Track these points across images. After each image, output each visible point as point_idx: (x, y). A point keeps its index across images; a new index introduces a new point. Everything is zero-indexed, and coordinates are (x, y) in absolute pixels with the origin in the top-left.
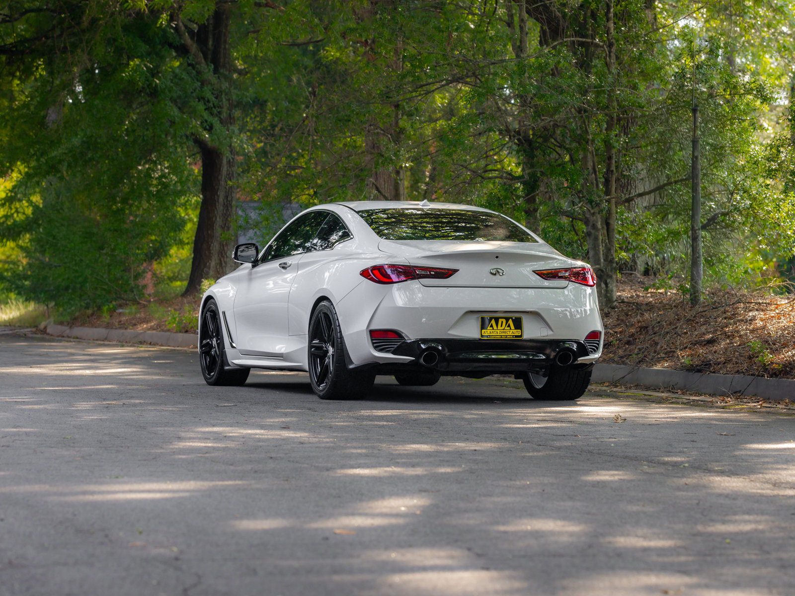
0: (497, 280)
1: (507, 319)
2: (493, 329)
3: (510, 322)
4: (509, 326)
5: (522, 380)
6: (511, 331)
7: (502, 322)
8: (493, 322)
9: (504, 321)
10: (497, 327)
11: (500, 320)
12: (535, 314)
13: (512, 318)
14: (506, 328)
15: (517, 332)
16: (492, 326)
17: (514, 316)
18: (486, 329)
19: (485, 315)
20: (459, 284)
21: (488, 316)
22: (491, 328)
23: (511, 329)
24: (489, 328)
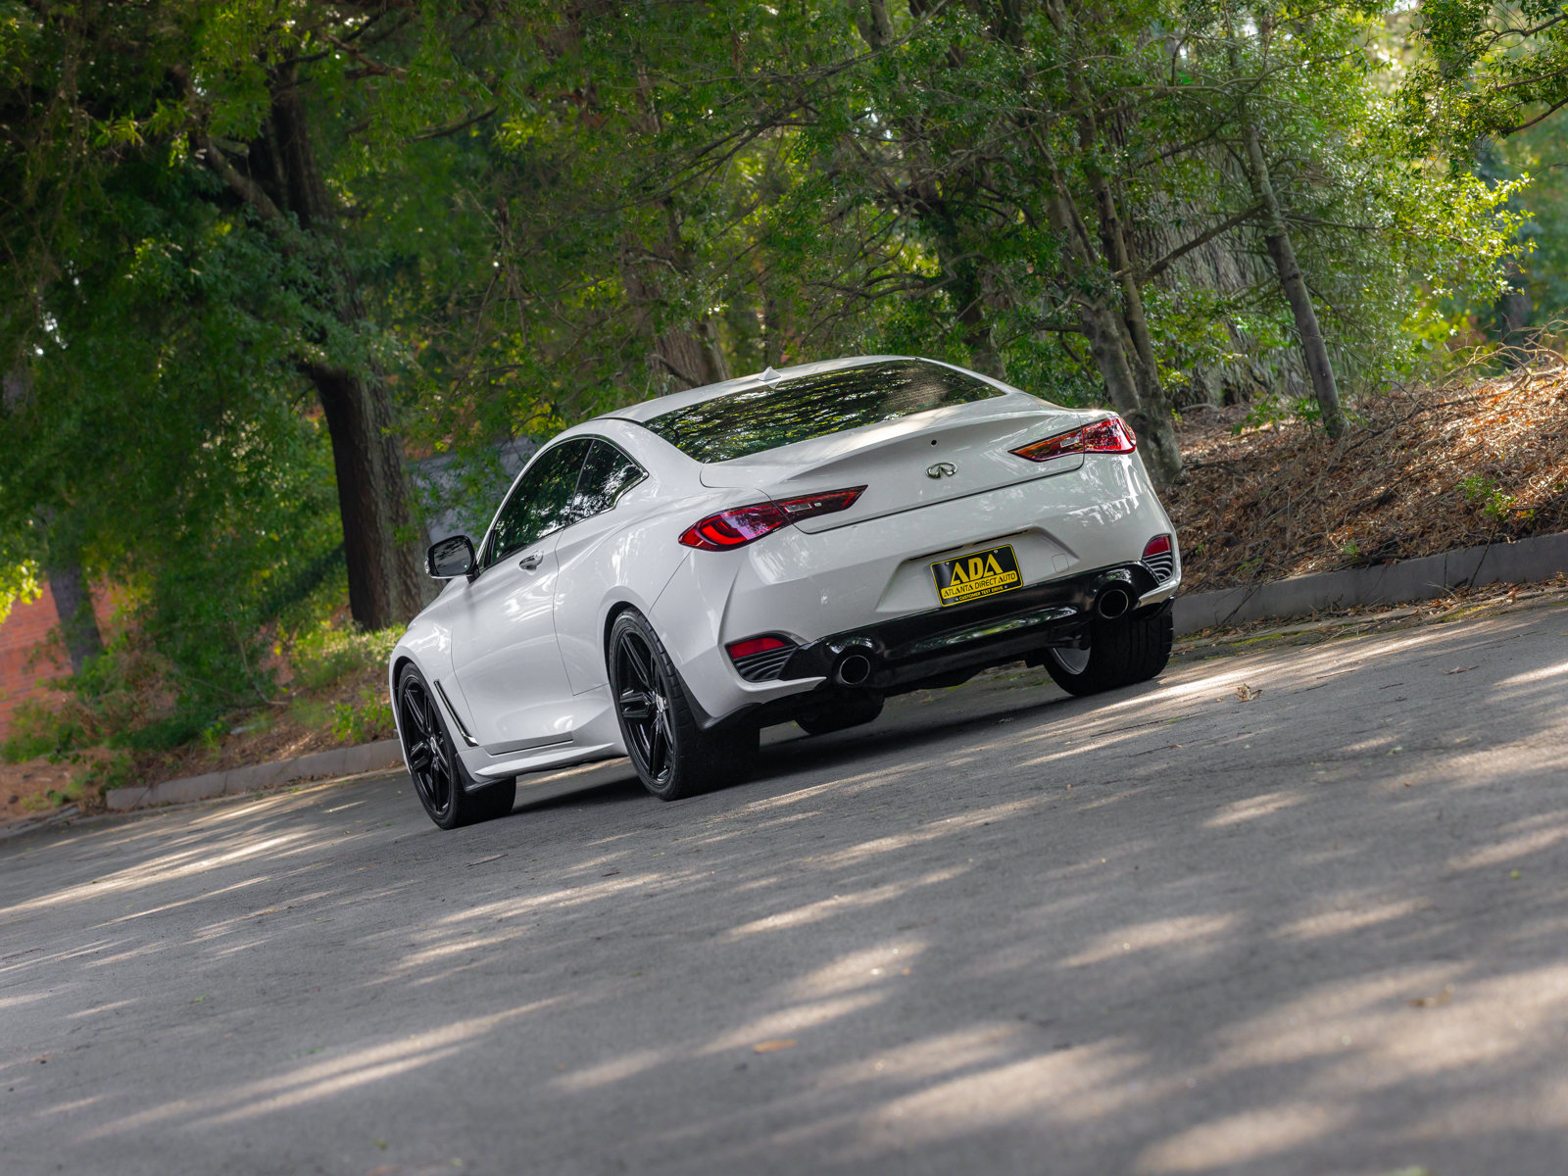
0: (945, 487)
1: (984, 557)
2: (962, 582)
3: (991, 560)
4: (991, 569)
5: (1042, 666)
6: (998, 577)
7: (976, 564)
8: (958, 568)
10: (969, 577)
11: (971, 562)
12: (1036, 534)
13: (992, 552)
14: (986, 574)
15: (1010, 577)
16: (957, 577)
17: (995, 547)
18: (948, 585)
19: (940, 560)
20: (874, 512)
21: (946, 559)
22: (958, 582)
23: (995, 574)
24: (953, 583)
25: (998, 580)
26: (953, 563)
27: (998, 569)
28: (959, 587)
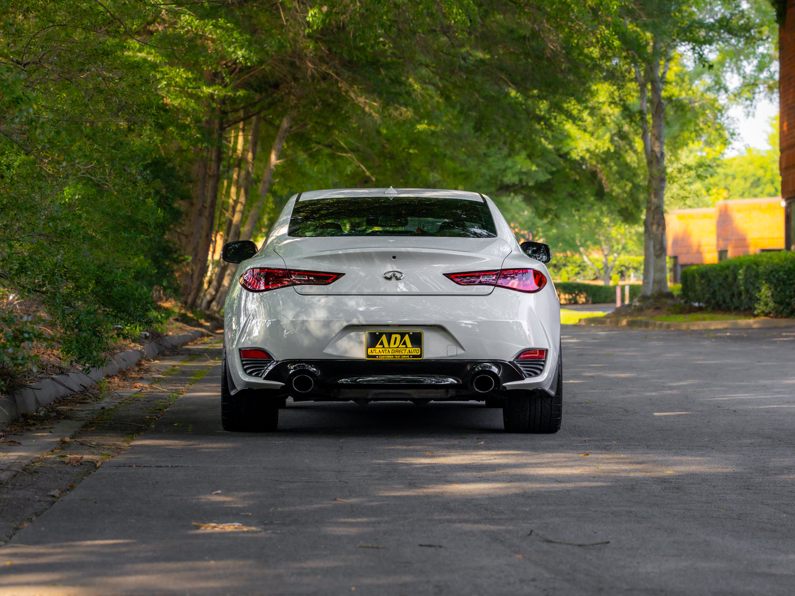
1: (403, 335)
2: (384, 347)
3: (407, 338)
4: (405, 343)
6: (408, 349)
7: (396, 338)
8: (384, 338)
9: (399, 337)
10: (389, 344)
11: (394, 336)
12: (439, 328)
13: (408, 333)
14: (401, 346)
15: (416, 351)
16: (382, 343)
17: (412, 331)
18: (374, 347)
19: (373, 330)
20: (343, 291)
21: (377, 331)
22: (382, 346)
23: (406, 347)
24: (378, 346)
25: (407, 351)
26: (381, 334)
28: (381, 350)
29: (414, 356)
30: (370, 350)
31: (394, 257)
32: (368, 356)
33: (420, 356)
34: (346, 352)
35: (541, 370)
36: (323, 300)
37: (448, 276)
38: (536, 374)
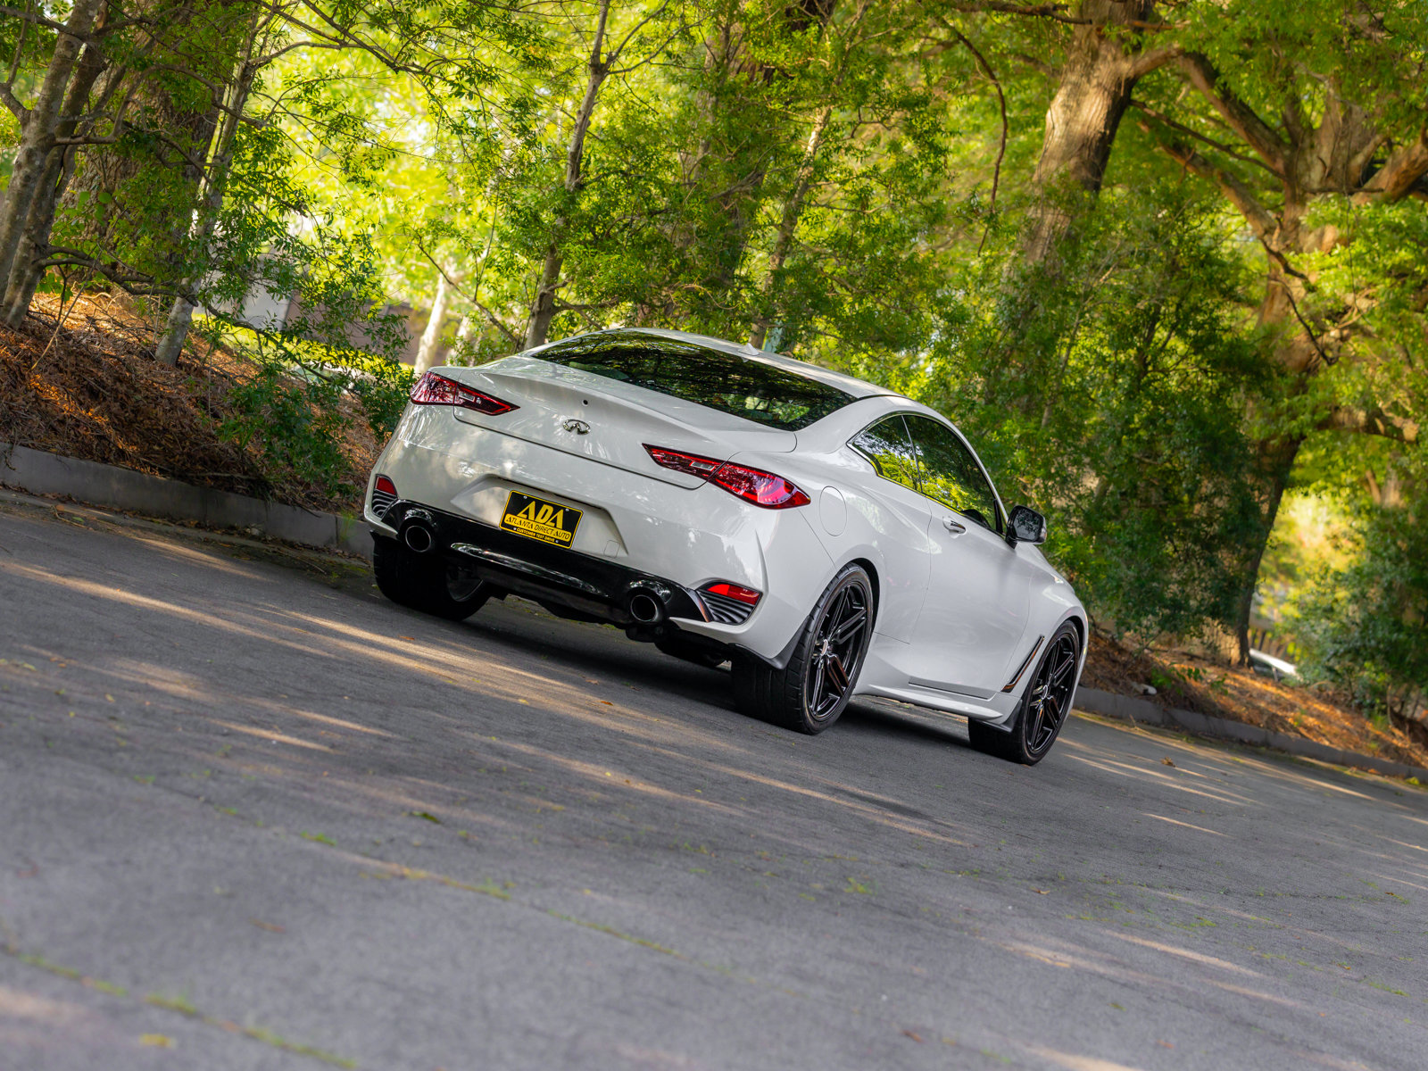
0: (570, 441)
1: (557, 509)
2: (527, 518)
3: (560, 515)
4: (555, 521)
6: (556, 530)
7: (547, 511)
8: (532, 506)
9: (551, 510)
10: (536, 516)
11: (545, 507)
12: (602, 512)
13: (564, 509)
14: (549, 523)
15: (564, 536)
16: (527, 513)
17: (569, 506)
18: (515, 514)
19: (519, 491)
20: (508, 430)
21: (526, 493)
22: (525, 516)
23: (556, 527)
24: (520, 514)
25: (555, 533)
26: (530, 500)
27: (560, 523)
28: (523, 520)
29: (561, 542)
30: (508, 516)
31: (586, 402)
32: (503, 524)
33: (568, 544)
34: (481, 510)
35: (744, 619)
36: (478, 432)
37: (650, 448)
38: (733, 622)
